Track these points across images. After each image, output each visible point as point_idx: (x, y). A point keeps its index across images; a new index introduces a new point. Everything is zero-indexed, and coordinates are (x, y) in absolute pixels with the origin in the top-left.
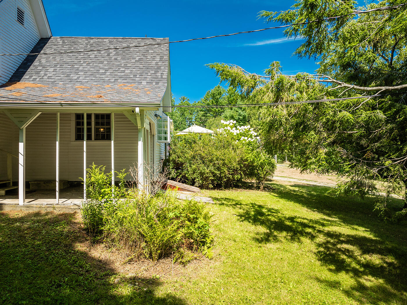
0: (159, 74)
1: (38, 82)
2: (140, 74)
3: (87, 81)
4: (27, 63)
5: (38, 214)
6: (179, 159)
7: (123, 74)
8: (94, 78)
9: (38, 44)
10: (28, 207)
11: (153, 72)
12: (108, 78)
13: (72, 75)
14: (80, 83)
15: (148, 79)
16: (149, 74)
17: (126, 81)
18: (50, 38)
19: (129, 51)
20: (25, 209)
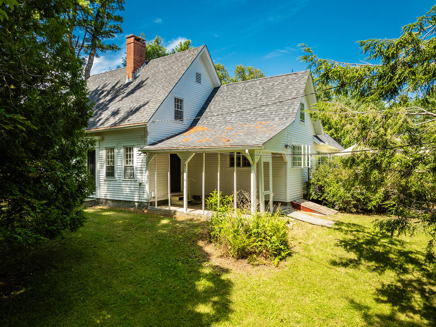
0: (291, 110)
1: (206, 125)
2: (275, 111)
3: (236, 121)
4: (202, 111)
5: (191, 220)
6: (318, 183)
7: (263, 112)
8: (241, 119)
9: (212, 93)
10: (188, 215)
11: (287, 108)
12: (251, 118)
13: (227, 118)
14: (231, 123)
15: (281, 115)
16: (283, 110)
17: (263, 119)
18: (219, 87)
19: (273, 90)
20: (186, 215)
